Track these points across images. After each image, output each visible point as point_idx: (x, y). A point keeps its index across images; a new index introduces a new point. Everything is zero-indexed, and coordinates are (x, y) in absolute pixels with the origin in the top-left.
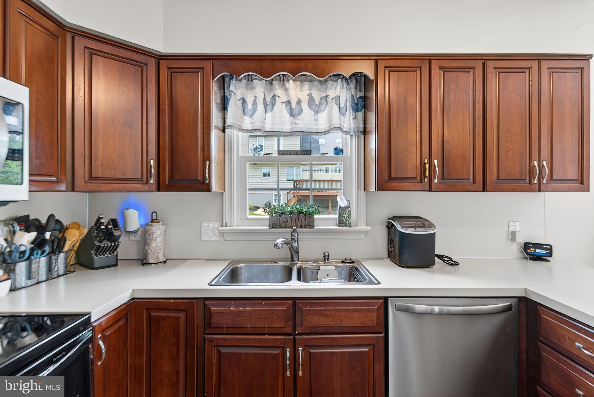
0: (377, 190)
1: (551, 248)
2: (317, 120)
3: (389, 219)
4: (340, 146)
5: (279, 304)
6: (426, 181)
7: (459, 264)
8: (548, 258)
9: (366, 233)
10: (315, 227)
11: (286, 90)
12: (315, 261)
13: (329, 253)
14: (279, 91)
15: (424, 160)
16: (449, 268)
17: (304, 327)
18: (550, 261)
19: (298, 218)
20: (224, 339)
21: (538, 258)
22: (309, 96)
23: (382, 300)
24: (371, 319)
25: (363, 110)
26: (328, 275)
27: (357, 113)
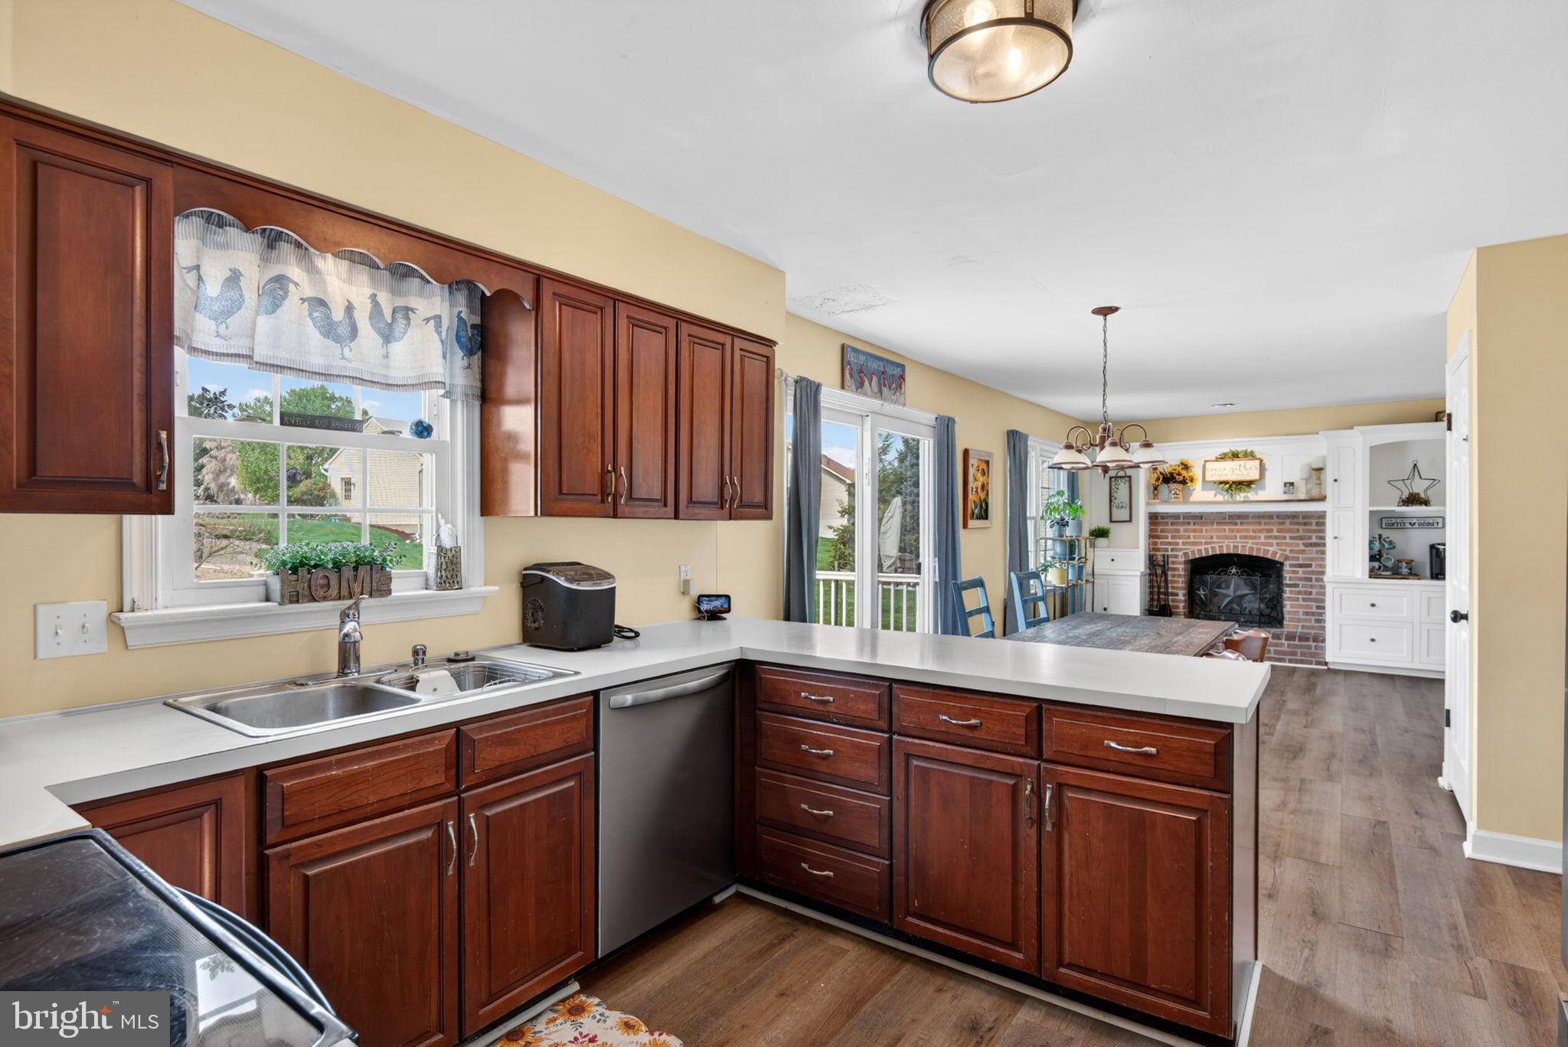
0: (539, 514)
1: (728, 597)
2: (387, 357)
3: (525, 569)
4: (427, 421)
5: (430, 742)
6: (610, 500)
7: (637, 634)
8: (724, 615)
9: (484, 598)
10: (393, 594)
11: (312, 270)
12: (395, 668)
13: (424, 644)
14: (294, 271)
15: (607, 468)
16: (628, 643)
17: (478, 773)
18: (726, 619)
19: (356, 576)
20: (318, 844)
21: (714, 616)
22: (372, 301)
23: (592, 697)
24: (578, 731)
25: (480, 353)
26: (435, 690)
27: (471, 357)
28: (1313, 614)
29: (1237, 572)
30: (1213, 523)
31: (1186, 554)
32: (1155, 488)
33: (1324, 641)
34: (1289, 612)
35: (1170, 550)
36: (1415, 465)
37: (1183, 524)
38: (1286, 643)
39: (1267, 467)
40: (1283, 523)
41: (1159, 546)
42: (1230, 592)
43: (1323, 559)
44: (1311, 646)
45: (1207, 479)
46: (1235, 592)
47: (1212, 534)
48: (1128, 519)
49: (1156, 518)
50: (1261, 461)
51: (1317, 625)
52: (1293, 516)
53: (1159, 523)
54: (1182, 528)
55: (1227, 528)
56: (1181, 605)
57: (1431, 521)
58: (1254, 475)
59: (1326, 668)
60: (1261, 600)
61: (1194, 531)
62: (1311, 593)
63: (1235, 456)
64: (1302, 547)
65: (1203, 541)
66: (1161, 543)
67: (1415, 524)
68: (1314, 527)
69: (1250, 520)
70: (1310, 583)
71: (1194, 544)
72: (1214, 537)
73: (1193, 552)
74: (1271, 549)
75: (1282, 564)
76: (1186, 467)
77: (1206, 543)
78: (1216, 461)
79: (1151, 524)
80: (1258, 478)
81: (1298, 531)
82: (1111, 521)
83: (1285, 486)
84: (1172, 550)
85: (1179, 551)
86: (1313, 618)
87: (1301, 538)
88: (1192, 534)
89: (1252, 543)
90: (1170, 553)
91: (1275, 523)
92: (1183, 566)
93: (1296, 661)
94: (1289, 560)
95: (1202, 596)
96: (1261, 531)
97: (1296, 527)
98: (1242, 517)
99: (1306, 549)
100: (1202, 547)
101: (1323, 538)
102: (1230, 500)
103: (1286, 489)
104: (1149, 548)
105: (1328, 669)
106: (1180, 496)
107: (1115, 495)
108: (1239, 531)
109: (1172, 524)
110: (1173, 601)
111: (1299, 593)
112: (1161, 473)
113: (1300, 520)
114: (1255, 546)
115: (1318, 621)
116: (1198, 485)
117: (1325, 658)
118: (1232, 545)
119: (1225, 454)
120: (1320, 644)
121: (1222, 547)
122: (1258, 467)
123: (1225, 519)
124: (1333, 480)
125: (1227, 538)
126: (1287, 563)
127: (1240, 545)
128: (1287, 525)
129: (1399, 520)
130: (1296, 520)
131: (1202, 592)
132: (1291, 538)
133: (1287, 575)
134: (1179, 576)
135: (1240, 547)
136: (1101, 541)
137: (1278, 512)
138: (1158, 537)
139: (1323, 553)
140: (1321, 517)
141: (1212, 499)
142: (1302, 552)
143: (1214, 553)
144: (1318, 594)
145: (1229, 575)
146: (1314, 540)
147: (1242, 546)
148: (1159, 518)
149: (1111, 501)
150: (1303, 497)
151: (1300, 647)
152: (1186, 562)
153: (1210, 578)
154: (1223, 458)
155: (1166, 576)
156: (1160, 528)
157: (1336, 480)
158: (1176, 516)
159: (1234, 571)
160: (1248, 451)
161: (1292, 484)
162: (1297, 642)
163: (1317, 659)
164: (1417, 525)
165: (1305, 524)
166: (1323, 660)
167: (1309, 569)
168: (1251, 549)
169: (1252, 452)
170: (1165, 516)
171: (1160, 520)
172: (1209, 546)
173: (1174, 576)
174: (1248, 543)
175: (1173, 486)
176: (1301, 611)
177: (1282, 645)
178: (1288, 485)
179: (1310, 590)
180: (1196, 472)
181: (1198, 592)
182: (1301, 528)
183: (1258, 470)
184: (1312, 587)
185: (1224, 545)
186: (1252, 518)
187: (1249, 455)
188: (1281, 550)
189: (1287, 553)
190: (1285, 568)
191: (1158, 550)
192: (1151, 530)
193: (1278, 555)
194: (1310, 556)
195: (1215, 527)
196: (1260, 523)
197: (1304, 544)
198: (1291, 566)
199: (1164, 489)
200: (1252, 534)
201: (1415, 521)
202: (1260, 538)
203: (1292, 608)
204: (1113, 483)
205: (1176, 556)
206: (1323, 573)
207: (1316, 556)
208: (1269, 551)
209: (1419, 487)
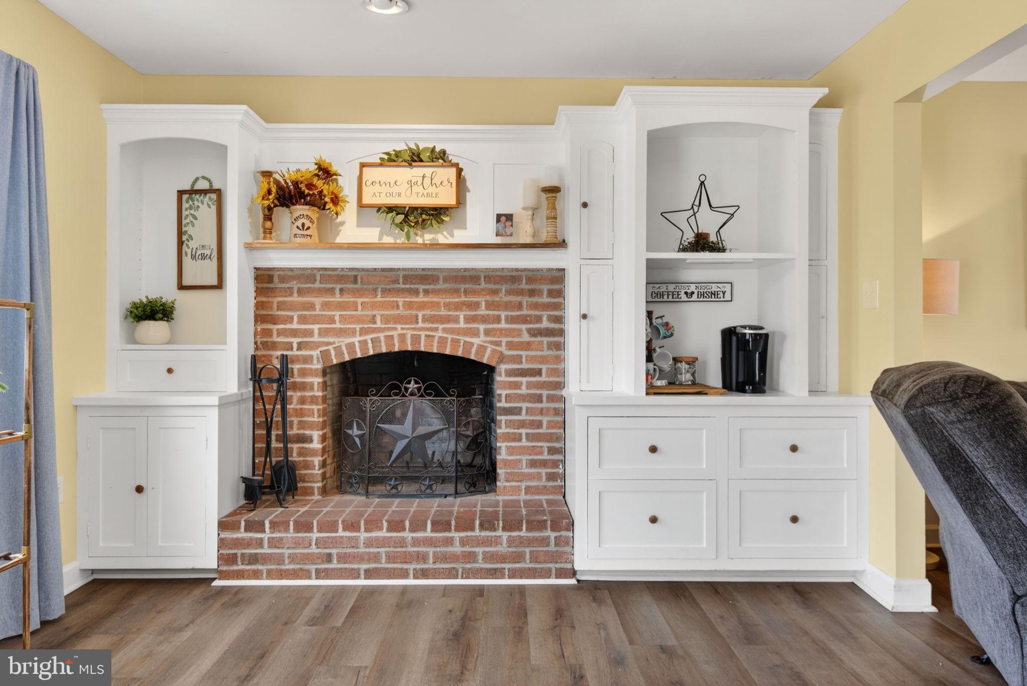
28: (544, 464)
29: (419, 389)
30: (375, 290)
31: (325, 355)
32: (268, 218)
33: (571, 526)
34: (504, 460)
35: (295, 346)
36: (702, 183)
37: (321, 292)
38: (505, 535)
39: (469, 184)
40: (495, 292)
41: (275, 338)
42: (405, 428)
43: (560, 359)
44: (548, 537)
45: (366, 201)
46: (414, 430)
47: (374, 313)
48: (215, 282)
49: (270, 279)
50: (460, 171)
51: (551, 484)
52: (511, 277)
53: (273, 290)
54: (318, 301)
55: (400, 300)
56: (317, 460)
57: (714, 288)
58: (446, 197)
59: (573, 581)
60: (459, 436)
61: (341, 306)
62: (539, 425)
63: (415, 158)
64: (526, 337)
65: (358, 327)
66: (280, 333)
67: (693, 293)
68: (545, 299)
69: (441, 285)
70: (539, 405)
71: (341, 332)
72: (378, 319)
73: (338, 349)
74: (476, 341)
75: (491, 369)
76: (325, 172)
77: (363, 332)
78: (381, 165)
79: (259, 291)
80: (452, 201)
81: (520, 306)
82: (181, 287)
83: (498, 221)
84: (300, 346)
85: (312, 349)
86: (544, 471)
87: (524, 320)
88: (337, 314)
89: (444, 330)
90: (295, 352)
91: (483, 290)
92: (320, 380)
93: (522, 573)
94: (505, 363)
95: (357, 440)
96: (458, 307)
97: (515, 299)
98: (426, 277)
99: (533, 339)
100: (356, 340)
101: (559, 320)
102: (406, 242)
103: (501, 225)
104: (256, 343)
105: (578, 581)
106: (313, 231)
107: (190, 230)
108: (422, 306)
109: (300, 292)
110: (302, 452)
111: (522, 424)
112: (277, 182)
113: (524, 286)
114: (450, 337)
115: (552, 477)
116: (349, 213)
117: (572, 562)
118: (409, 334)
119: (398, 154)
120: (564, 533)
121: (392, 337)
122: (453, 180)
123: (397, 282)
124: (579, 205)
125: (398, 319)
126: (503, 368)
127: (423, 334)
128: (503, 297)
129: (671, 288)
130: (516, 286)
131: (355, 432)
132: (511, 320)
133: (500, 391)
134: (313, 400)
135: (423, 337)
136: (153, 329)
137: (487, 270)
138: (274, 320)
139: (560, 347)
140: (558, 277)
141: (375, 240)
142: (527, 346)
143: (378, 351)
144: (551, 425)
145: (404, 396)
146: (545, 324)
147: (427, 336)
148: (276, 279)
149: (180, 243)
150: (528, 240)
151: (530, 542)
152: (324, 373)
153: (371, 403)
154: (392, 160)
155: (284, 401)
156: (276, 300)
157: (585, 205)
158: (307, 276)
159: (412, 386)
160: (437, 150)
161: (509, 217)
162: (524, 533)
163: (558, 566)
164: (695, 297)
165: (532, 293)
166: (569, 566)
167: (537, 379)
168: (443, 341)
169: (444, 152)
170: (288, 275)
171: (276, 284)
172: (368, 337)
173: (302, 401)
174: (437, 329)
175: (300, 209)
176: (525, 458)
177: (497, 541)
178: (503, 218)
179: (539, 418)
180: (347, 186)
181: (350, 432)
182: (525, 300)
183: (454, 189)
184: (541, 412)
185: (395, 333)
186: (446, 280)
187: (440, 157)
188: (492, 343)
189: (503, 349)
190: (498, 378)
191: (274, 346)
192: (259, 306)
193: (488, 352)
194: (539, 353)
195: (379, 298)
196: (456, 291)
197: (529, 331)
198: (510, 373)
199: (283, 216)
200: (443, 312)
201: (693, 288)
202: (456, 320)
203: (511, 454)
204: (185, 205)
205: (307, 360)
206: (560, 385)
207: (549, 352)
208: (472, 344)
209: (708, 223)
